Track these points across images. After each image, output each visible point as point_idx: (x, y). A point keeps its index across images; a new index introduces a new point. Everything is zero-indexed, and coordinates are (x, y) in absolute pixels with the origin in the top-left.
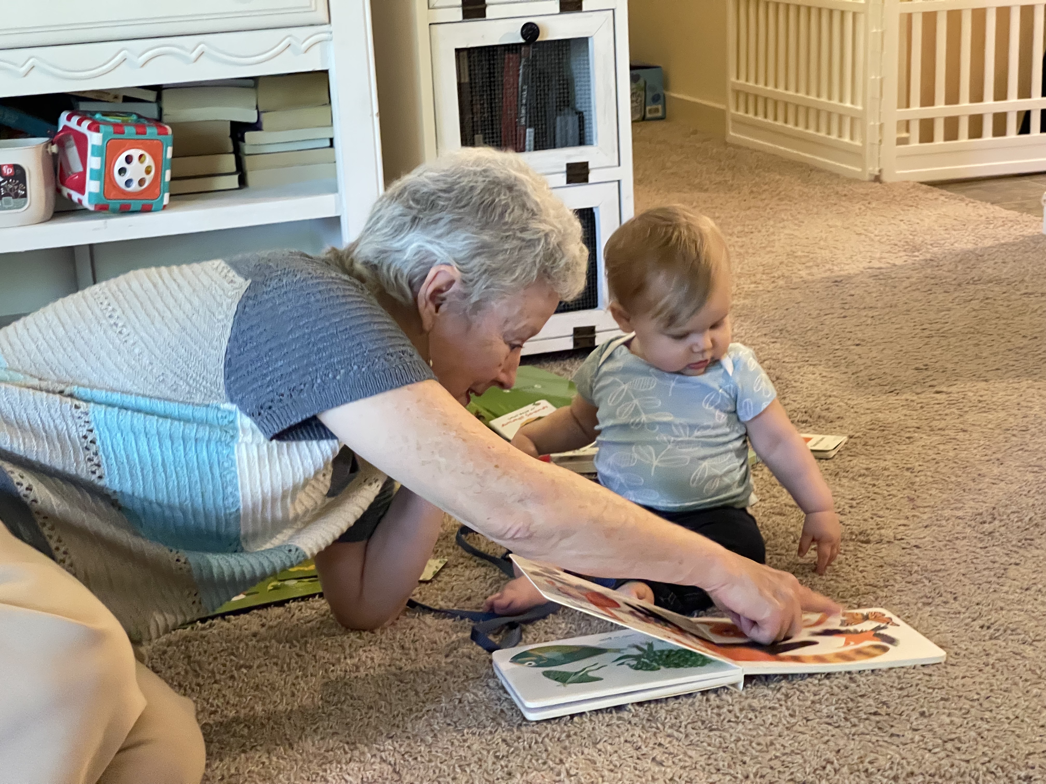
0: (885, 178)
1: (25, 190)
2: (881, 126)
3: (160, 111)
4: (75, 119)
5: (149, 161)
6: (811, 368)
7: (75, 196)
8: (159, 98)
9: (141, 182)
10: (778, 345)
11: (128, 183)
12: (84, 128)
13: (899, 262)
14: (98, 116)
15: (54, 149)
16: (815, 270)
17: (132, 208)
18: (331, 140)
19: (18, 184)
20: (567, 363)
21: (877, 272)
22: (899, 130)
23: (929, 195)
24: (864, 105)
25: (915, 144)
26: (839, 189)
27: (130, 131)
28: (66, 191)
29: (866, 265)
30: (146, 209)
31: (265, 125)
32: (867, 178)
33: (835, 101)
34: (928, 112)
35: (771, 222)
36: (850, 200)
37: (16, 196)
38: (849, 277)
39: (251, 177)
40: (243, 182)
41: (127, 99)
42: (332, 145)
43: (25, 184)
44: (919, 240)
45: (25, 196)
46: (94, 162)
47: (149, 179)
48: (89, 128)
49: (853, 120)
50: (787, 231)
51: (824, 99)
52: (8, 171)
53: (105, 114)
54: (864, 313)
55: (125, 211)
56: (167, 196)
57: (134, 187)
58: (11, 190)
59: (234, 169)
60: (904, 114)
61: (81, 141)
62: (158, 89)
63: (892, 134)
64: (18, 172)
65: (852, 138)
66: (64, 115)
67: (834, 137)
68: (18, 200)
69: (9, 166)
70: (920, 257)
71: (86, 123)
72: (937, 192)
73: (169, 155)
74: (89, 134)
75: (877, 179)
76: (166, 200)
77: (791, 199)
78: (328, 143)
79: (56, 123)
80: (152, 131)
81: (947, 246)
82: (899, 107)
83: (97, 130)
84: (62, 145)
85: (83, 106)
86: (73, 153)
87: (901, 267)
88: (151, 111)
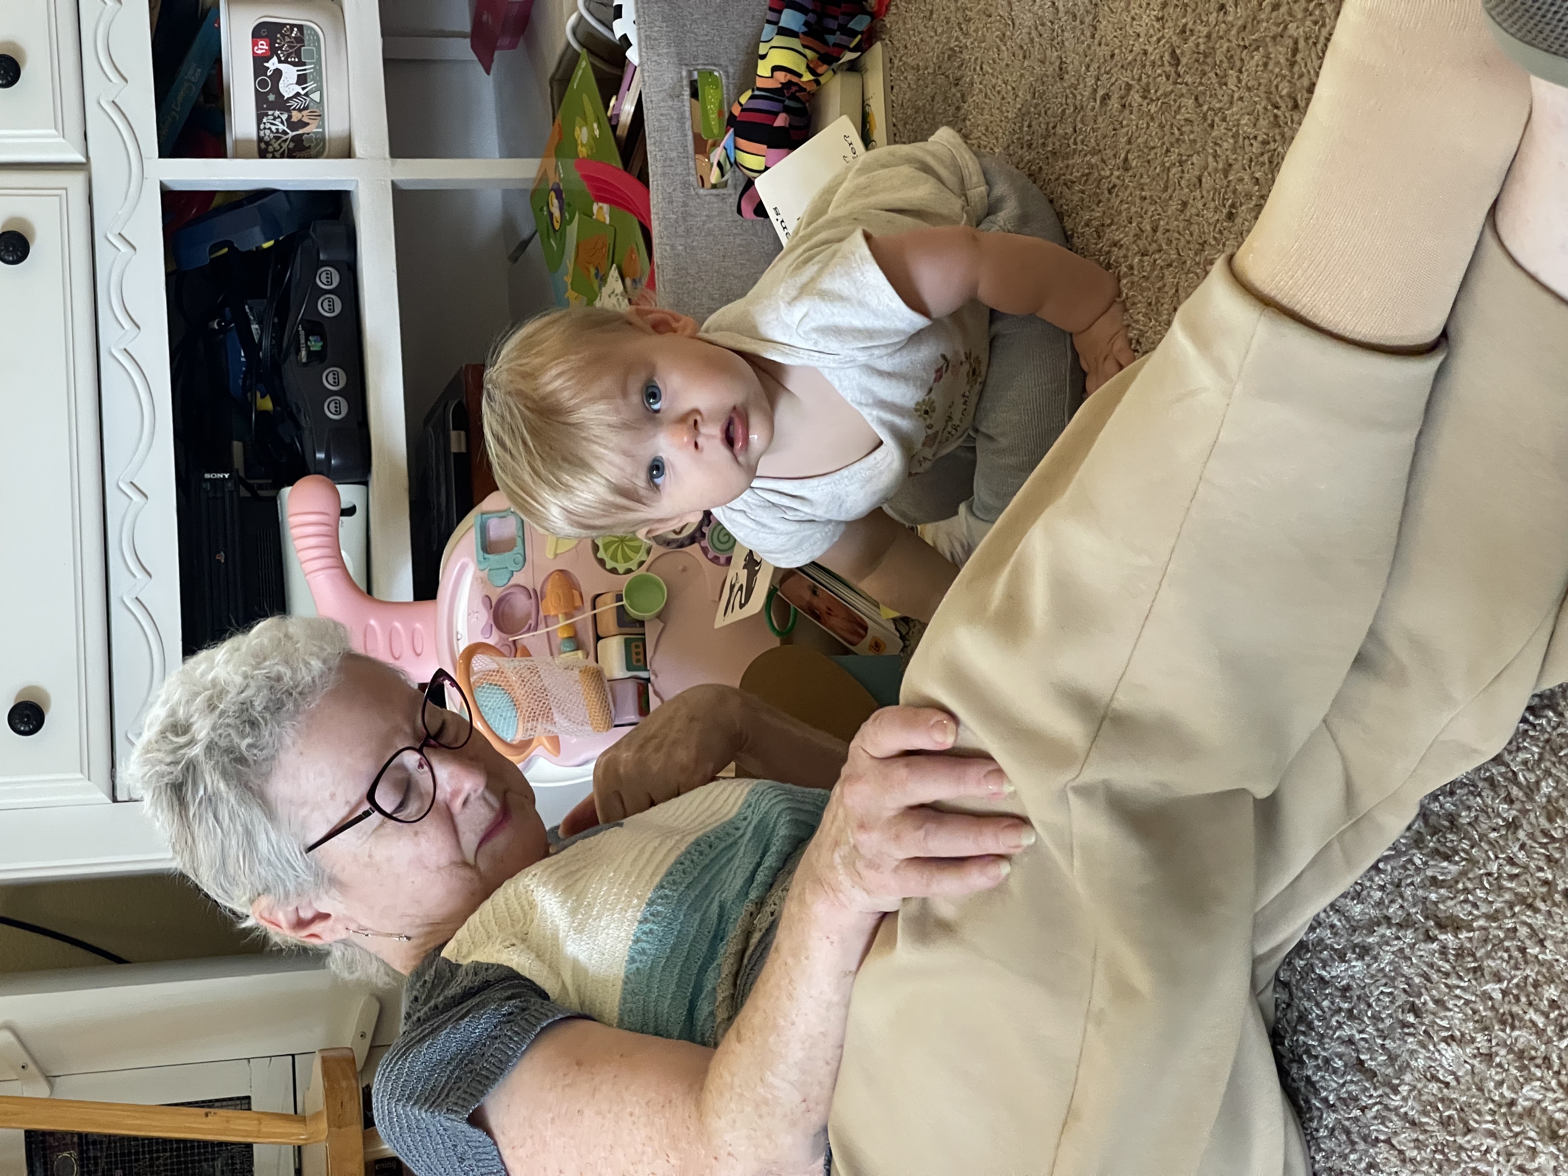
1: (292, 26)
19: (283, 36)
37: (300, 40)
43: (285, 25)
45: (300, 28)
52: (263, 47)
58: (291, 47)
64: (263, 32)
68: (306, 38)
69: (255, 44)
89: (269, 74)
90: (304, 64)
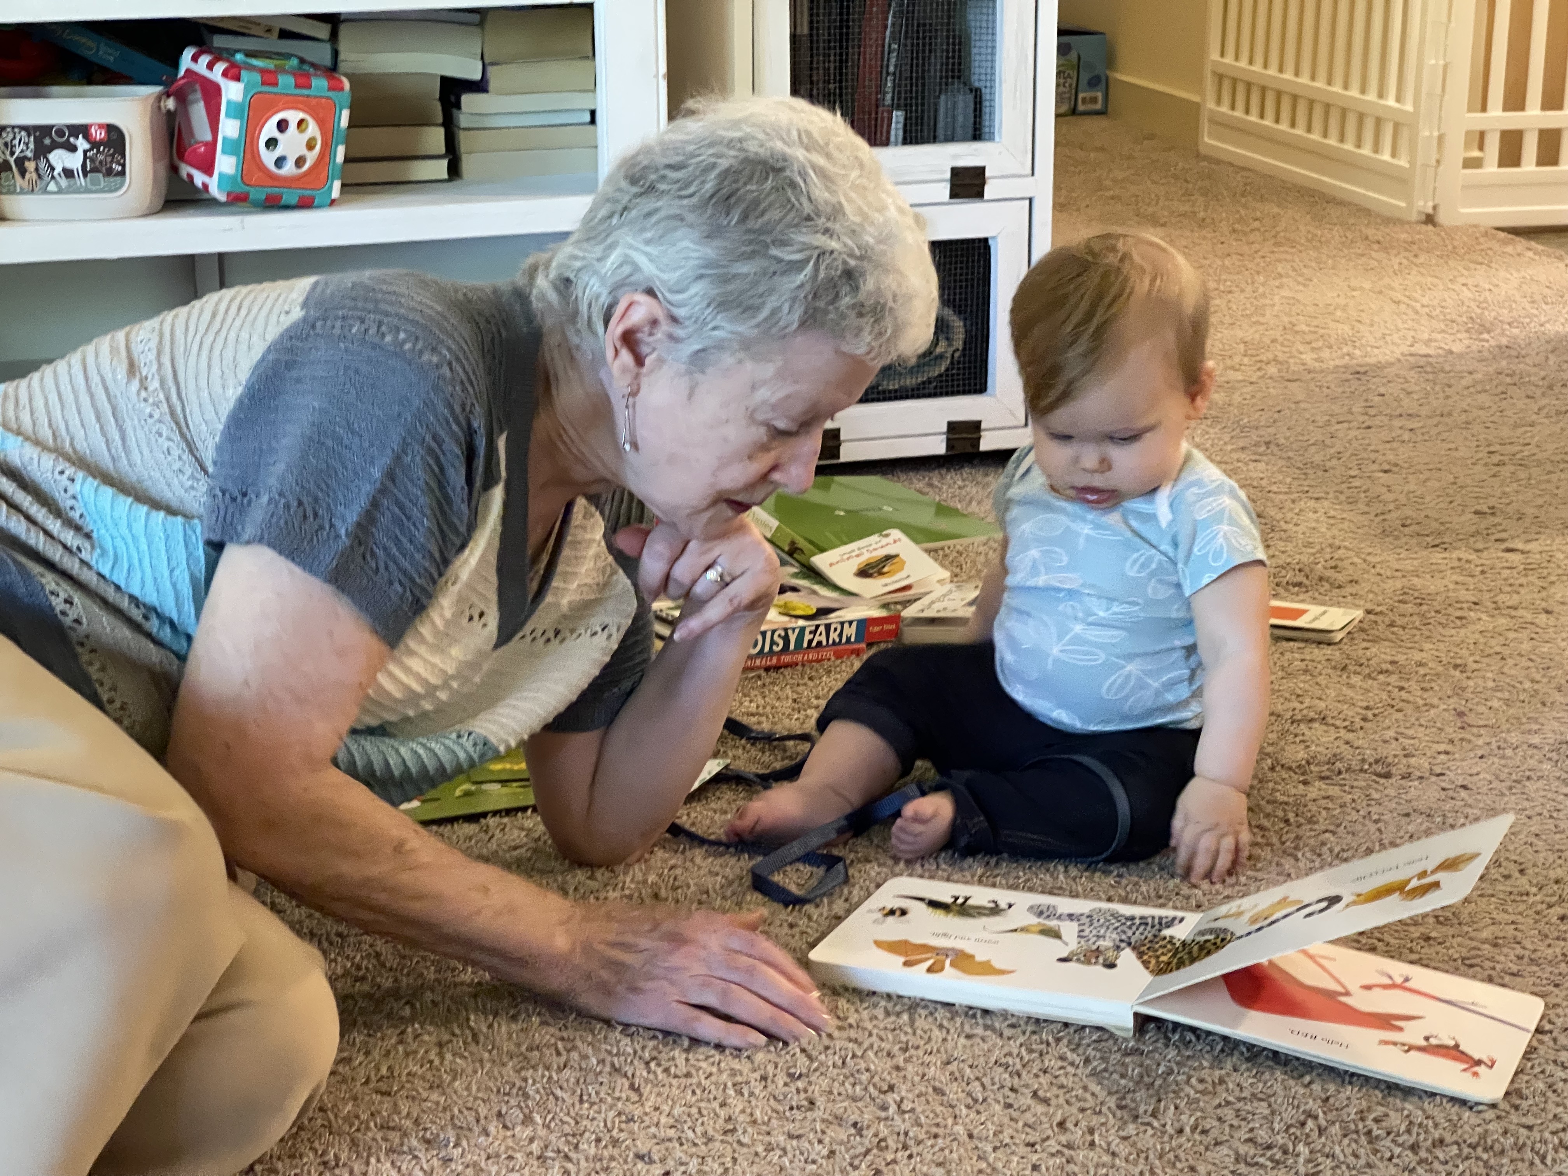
0: (1442, 218)
1: (123, 166)
2: (1441, 139)
3: (336, 54)
4: (205, 59)
5: (313, 129)
6: (1312, 503)
7: (199, 178)
8: (334, 36)
9: (300, 162)
10: (1261, 466)
11: (280, 162)
12: (217, 74)
13: (1457, 348)
14: (239, 57)
15: (171, 104)
16: (1326, 354)
17: (285, 200)
18: (593, 113)
19: (113, 155)
20: (935, 477)
21: (1422, 362)
22: (1467, 146)
23: (1509, 249)
24: (1416, 103)
25: (1491, 167)
26: (1370, 232)
27: (286, 81)
28: (185, 170)
29: (1406, 349)
30: (305, 204)
31: (492, 86)
32: (1414, 217)
33: (1371, 96)
34: (1514, 120)
35: (1261, 279)
36: (1386, 250)
37: (109, 172)
38: (1380, 367)
39: (467, 163)
40: (454, 171)
41: (285, 34)
42: (593, 121)
43: (124, 156)
44: (1489, 316)
45: (122, 173)
46: (229, 128)
47: (311, 157)
48: (225, 74)
49: (1397, 127)
50: (1286, 293)
51: (1354, 92)
52: (99, 135)
53: (249, 54)
54: (1397, 423)
55: (273, 204)
56: (337, 185)
57: (289, 169)
58: (101, 163)
59: (442, 150)
60: (1477, 120)
61: (212, 93)
62: (333, 20)
63: (1457, 151)
64: (114, 136)
65: (1394, 155)
66: (188, 53)
67: (1366, 151)
68: (112, 179)
69: (101, 126)
70: (1490, 341)
71: (220, 67)
72: (1521, 244)
73: (344, 122)
74: (223, 82)
75: (1430, 219)
76: (336, 193)
77: (1293, 243)
78: (587, 118)
79: (176, 65)
80: (320, 84)
81: (1534, 327)
82: (1470, 110)
83: (237, 78)
84: (182, 98)
85: (219, 41)
86: (198, 111)
87: (1461, 356)
88: (321, 54)
89: (72, 140)
90: (85, 175)
